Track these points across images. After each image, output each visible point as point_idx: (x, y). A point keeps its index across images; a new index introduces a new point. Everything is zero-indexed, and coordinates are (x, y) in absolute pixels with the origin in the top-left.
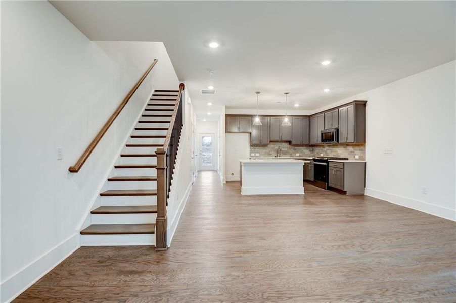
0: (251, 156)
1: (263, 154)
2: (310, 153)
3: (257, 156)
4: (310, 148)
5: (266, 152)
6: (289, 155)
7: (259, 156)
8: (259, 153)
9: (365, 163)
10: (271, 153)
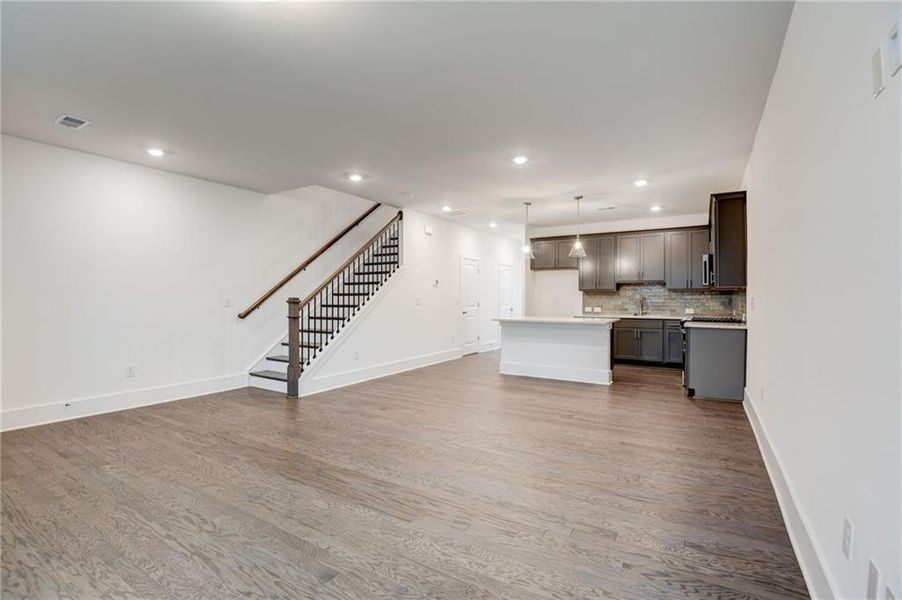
0: (584, 312)
1: (609, 309)
2: (722, 308)
3: (598, 313)
4: (723, 296)
5: (616, 306)
6: (669, 313)
7: (602, 313)
8: (601, 306)
9: (746, 330)
10: (626, 307)
